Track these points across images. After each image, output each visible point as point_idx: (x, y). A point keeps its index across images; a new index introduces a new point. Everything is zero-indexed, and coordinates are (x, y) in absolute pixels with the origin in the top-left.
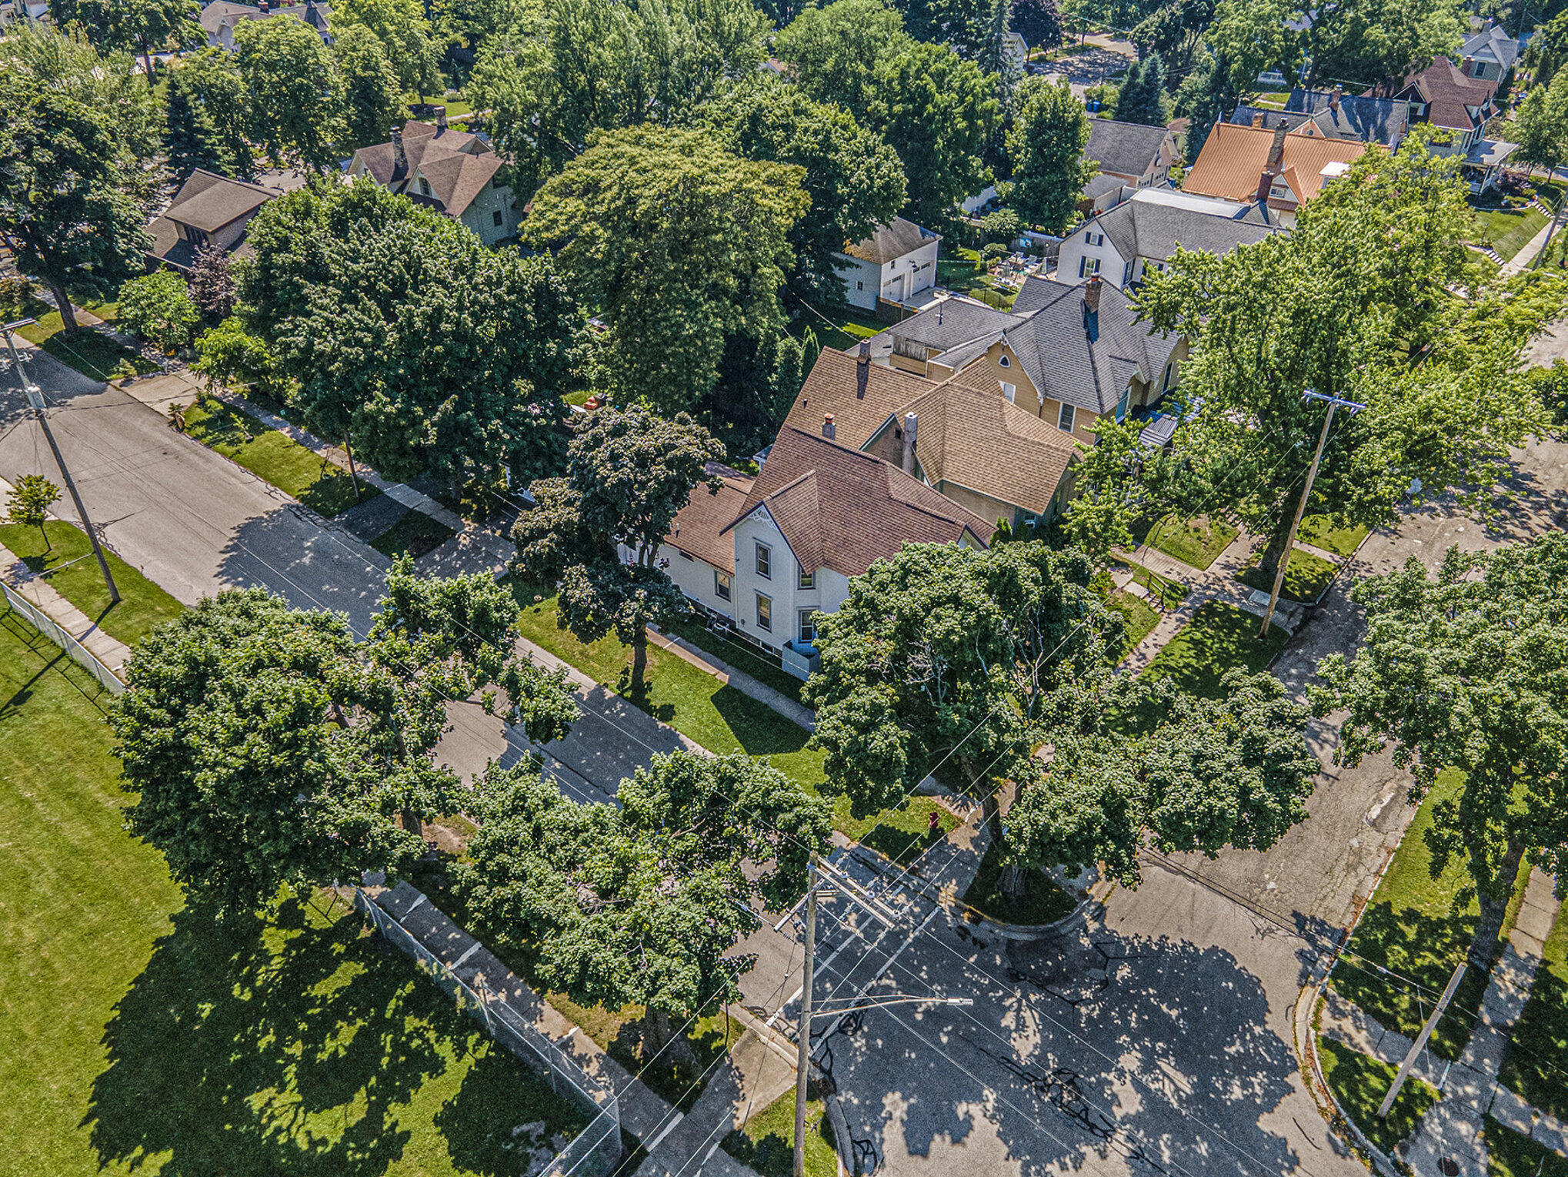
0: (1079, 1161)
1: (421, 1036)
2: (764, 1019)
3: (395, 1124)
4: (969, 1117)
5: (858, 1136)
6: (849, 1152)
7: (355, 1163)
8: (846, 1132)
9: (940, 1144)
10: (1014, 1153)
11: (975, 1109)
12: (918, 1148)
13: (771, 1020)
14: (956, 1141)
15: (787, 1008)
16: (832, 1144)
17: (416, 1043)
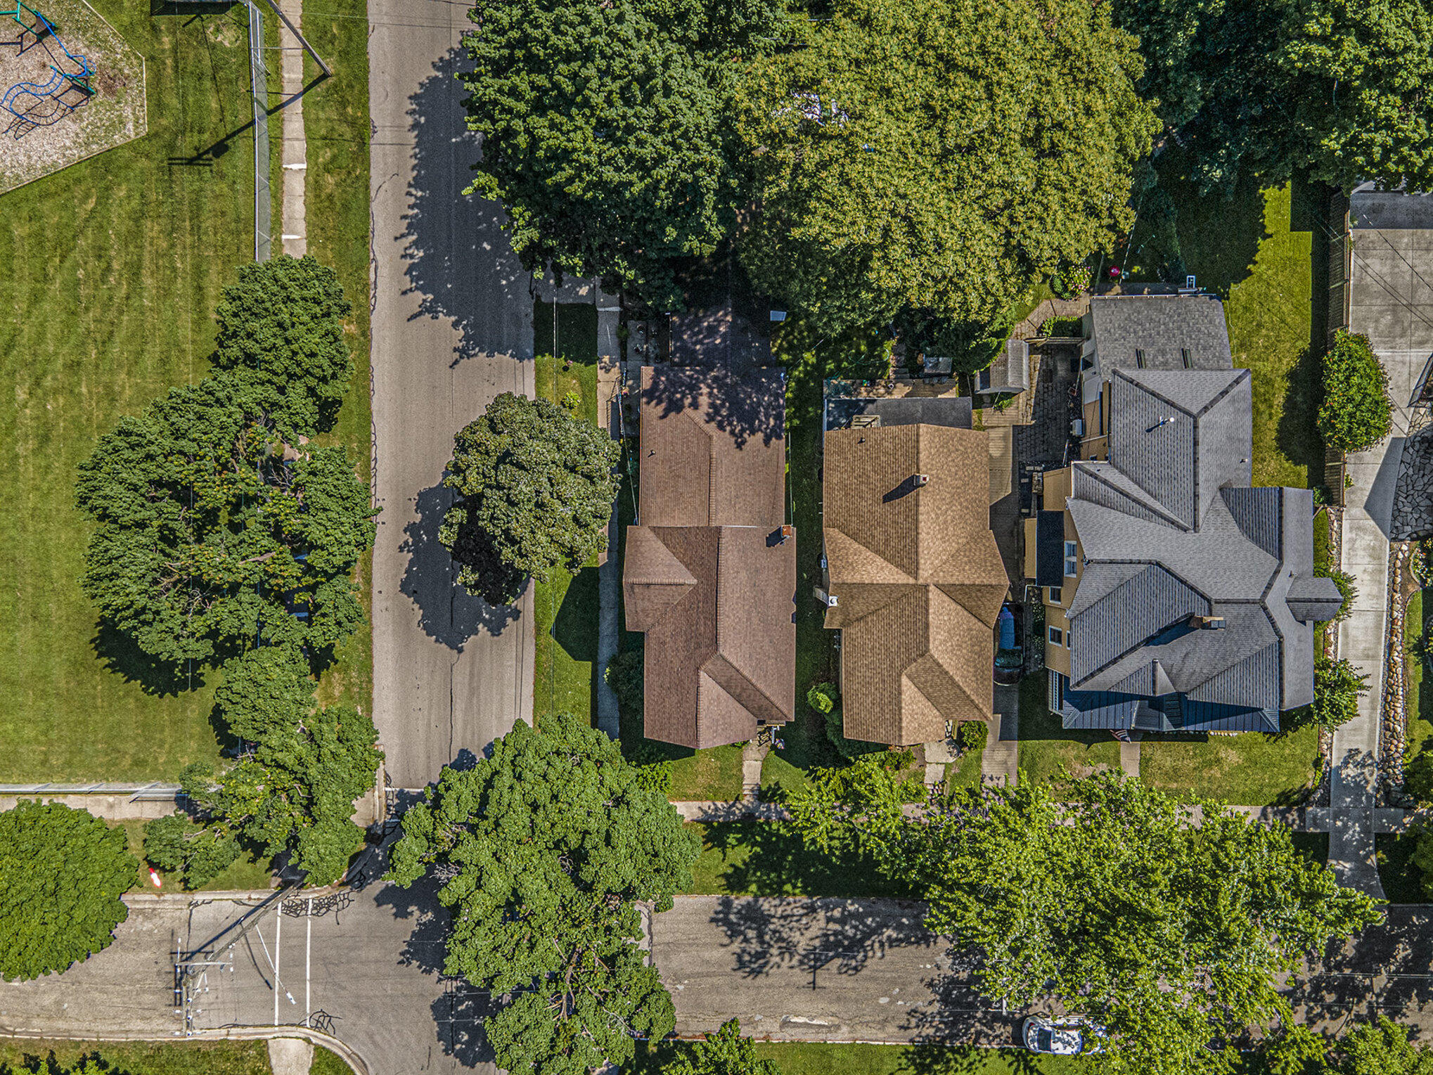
0: (429, 972)
1: (244, 641)
2: (387, 785)
3: (202, 674)
4: (411, 914)
5: (364, 872)
6: (354, 873)
7: (176, 676)
8: (362, 864)
9: (389, 908)
10: (409, 944)
11: (417, 914)
12: (380, 900)
13: (388, 789)
14: (396, 915)
15: (401, 791)
16: (350, 864)
17: (239, 642)
